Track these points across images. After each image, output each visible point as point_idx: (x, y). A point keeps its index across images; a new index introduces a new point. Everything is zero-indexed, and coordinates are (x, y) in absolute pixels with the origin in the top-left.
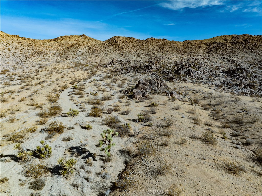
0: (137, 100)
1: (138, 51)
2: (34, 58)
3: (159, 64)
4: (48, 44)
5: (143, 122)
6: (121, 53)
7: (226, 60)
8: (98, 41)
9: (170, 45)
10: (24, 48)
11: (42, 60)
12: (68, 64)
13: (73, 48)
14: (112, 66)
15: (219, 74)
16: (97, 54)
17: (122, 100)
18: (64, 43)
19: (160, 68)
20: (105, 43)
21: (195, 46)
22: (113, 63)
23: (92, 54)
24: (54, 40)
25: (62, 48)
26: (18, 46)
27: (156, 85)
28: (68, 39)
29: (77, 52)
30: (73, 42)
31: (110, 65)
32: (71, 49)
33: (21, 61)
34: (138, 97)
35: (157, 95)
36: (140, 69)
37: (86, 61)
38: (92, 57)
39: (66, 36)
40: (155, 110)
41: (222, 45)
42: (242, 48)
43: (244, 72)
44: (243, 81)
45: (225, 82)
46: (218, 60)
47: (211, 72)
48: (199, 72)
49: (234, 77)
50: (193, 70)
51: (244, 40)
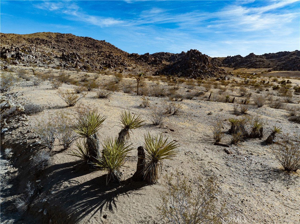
15: (53, 59)
41: (47, 43)
42: (68, 47)
43: (77, 57)
44: (78, 63)
45: (61, 65)
46: (49, 49)
47: (44, 56)
48: (31, 56)
49: (69, 61)
50: (23, 53)
51: (69, 40)
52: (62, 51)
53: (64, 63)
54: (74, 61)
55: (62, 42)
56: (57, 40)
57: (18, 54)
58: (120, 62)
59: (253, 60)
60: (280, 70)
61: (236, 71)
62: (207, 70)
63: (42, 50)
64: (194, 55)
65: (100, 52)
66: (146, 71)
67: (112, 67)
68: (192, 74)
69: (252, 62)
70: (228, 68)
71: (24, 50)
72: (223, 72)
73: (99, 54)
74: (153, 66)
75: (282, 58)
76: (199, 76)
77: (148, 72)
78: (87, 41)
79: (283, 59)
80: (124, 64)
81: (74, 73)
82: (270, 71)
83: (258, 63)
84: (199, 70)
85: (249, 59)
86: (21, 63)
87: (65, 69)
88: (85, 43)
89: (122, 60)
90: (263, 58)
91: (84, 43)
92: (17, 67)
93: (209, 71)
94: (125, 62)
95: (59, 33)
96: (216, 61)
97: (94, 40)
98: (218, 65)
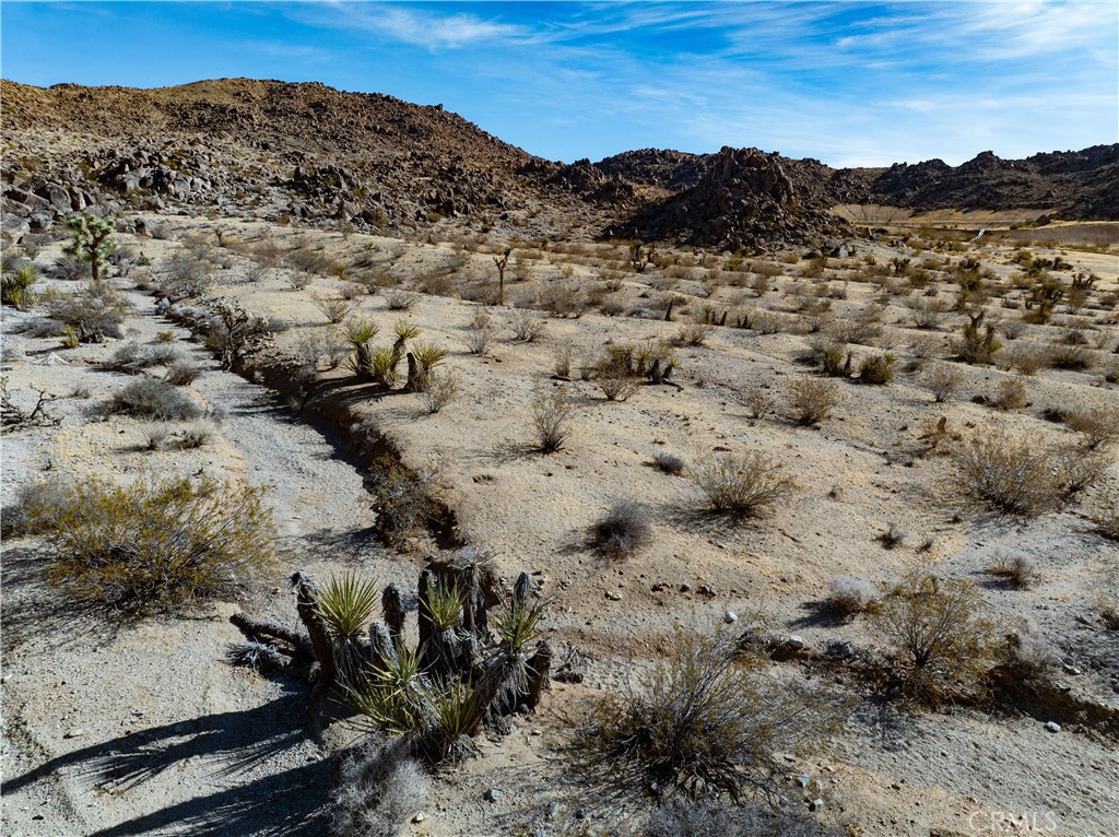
7: (274, 154)
15: (267, 188)
21: (117, 114)
34: (16, 234)
41: (236, 119)
42: (309, 133)
43: (342, 182)
44: (347, 204)
45: (293, 210)
46: (248, 151)
47: (239, 180)
48: (198, 180)
49: (318, 196)
50: (174, 173)
51: (312, 106)
52: (294, 159)
53: (300, 203)
54: (334, 195)
55: (287, 113)
56: (269, 107)
57: (158, 175)
58: (485, 192)
59: (989, 177)
60: (1081, 219)
61: (921, 220)
62: (782, 223)
63: (228, 158)
64: (740, 167)
65: (420, 159)
66: (575, 227)
67: (459, 210)
68: (728, 236)
69: (982, 187)
70: (890, 208)
71: (175, 161)
72: (841, 229)
73: (416, 166)
74: (599, 207)
75: (1099, 172)
76: (751, 243)
77: (581, 229)
78: (376, 109)
79: (1103, 174)
80: (501, 199)
81: (333, 237)
82: (1044, 221)
83: (1005, 191)
84: (752, 221)
85: (971, 177)
86: (170, 203)
87: (305, 222)
88: (369, 117)
89: (493, 187)
90: (1026, 171)
91: (365, 118)
92: (163, 218)
93: (787, 224)
94: (505, 192)
95: (278, 81)
96: (848, 184)
97: (402, 104)
98: (856, 197)
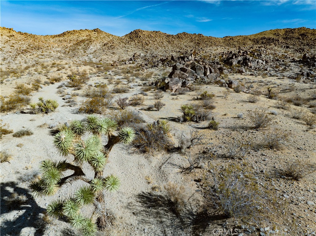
0: (173, 92)
1: (167, 48)
2: (28, 54)
3: (198, 56)
4: (52, 40)
5: (193, 121)
6: (145, 50)
7: (291, 50)
8: (115, 37)
9: (207, 41)
10: (17, 42)
11: (39, 56)
12: (75, 62)
13: (83, 45)
14: (132, 62)
15: (289, 64)
16: (113, 51)
17: (148, 93)
18: (72, 39)
19: (200, 59)
20: (124, 38)
21: (239, 43)
22: (134, 59)
23: (107, 51)
24: (59, 36)
25: (69, 45)
26: (8, 40)
27: (203, 72)
28: (77, 34)
29: (88, 49)
30: (84, 38)
31: (130, 62)
32: (81, 45)
33: (10, 58)
34: (175, 88)
35: (205, 86)
36: (172, 61)
37: (99, 59)
38: (107, 54)
39: (75, 31)
40: (212, 103)
41: (274, 41)
45: (302, 73)
47: (277, 60)
48: (260, 61)
50: (251, 58)
51: (300, 35)
52: (300, 51)
53: (306, 70)
56: (285, 37)
57: (245, 59)
71: (252, 53)
95: (289, 29)
